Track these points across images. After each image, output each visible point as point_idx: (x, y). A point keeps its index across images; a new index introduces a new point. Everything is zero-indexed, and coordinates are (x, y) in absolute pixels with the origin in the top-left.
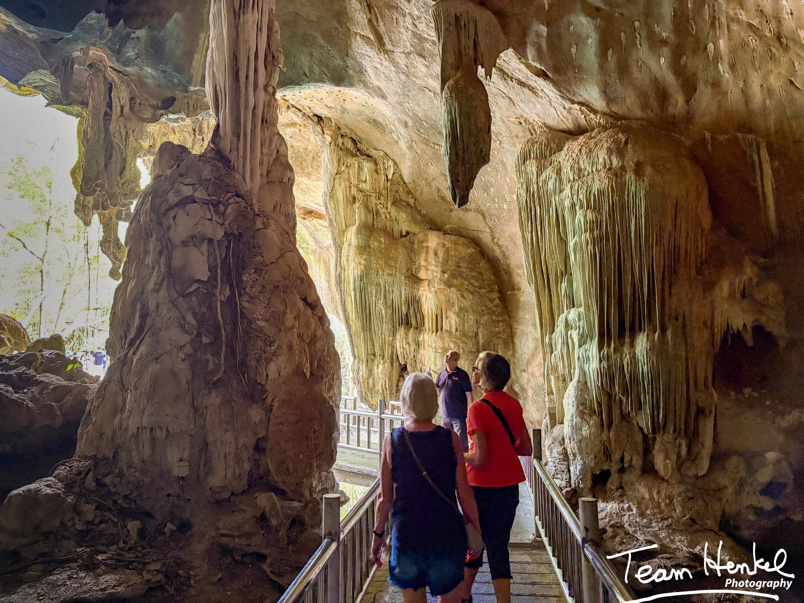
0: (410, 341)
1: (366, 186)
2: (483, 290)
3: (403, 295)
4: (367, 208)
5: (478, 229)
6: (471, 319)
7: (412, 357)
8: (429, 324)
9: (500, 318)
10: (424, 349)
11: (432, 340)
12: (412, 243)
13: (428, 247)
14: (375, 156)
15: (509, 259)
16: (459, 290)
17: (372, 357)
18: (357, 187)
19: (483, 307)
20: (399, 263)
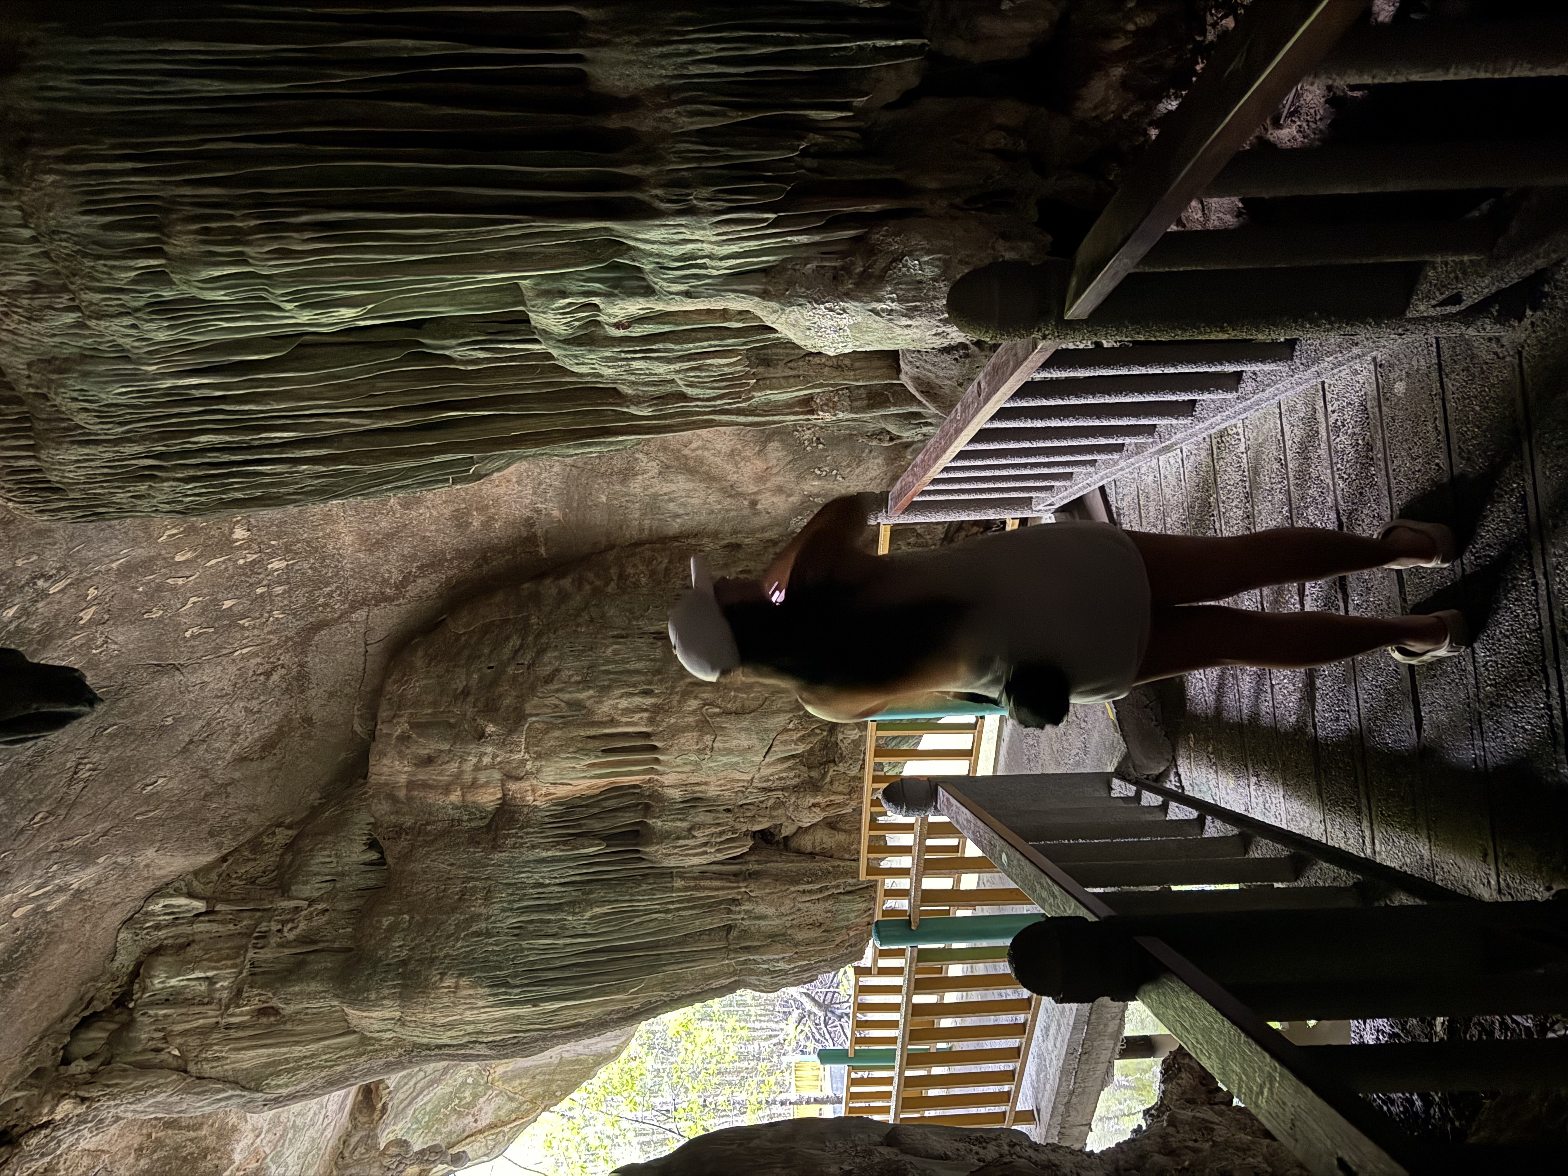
0: (685, 825)
1: (225, 979)
2: (534, 620)
3: (550, 853)
4: (290, 971)
5: (361, 642)
6: (616, 653)
7: (729, 818)
8: (631, 774)
9: (614, 571)
10: (706, 784)
11: (679, 761)
12: (399, 831)
13: (411, 785)
14: (137, 952)
15: (443, 552)
16: (533, 688)
17: (734, 933)
18: (227, 1007)
19: (580, 620)
20: (454, 871)
